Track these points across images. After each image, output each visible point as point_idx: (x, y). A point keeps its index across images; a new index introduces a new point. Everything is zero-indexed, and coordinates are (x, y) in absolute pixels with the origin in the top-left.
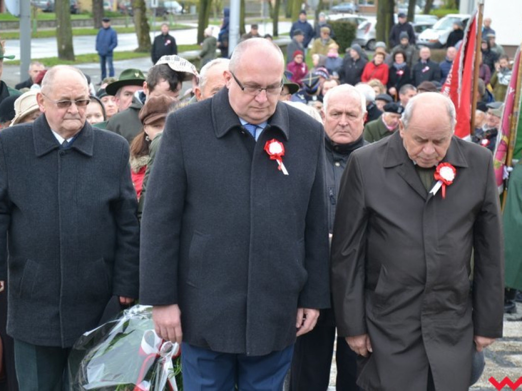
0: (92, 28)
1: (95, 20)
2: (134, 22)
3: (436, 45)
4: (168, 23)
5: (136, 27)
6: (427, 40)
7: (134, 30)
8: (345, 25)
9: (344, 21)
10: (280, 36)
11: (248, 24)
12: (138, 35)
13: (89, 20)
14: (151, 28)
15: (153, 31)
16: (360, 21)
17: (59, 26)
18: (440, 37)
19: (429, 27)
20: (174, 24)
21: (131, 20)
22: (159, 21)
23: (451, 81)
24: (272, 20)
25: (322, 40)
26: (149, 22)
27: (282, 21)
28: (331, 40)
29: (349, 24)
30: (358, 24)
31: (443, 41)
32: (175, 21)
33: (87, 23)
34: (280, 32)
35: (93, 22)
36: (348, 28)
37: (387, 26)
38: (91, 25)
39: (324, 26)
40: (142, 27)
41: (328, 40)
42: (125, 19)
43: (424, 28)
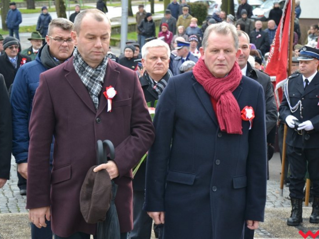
0: (26, 8)
1: (28, 3)
2: (55, 4)
3: (263, 19)
4: (78, 4)
5: (56, 8)
6: (256, 15)
7: (55, 9)
8: (200, 5)
9: (199, 3)
10: (155, 14)
11: (134, 5)
12: (57, 14)
13: (23, 3)
14: (67, 9)
15: (68, 11)
16: (210, 3)
17: (2, 7)
18: (265, 13)
19: (257, 6)
20: (82, 5)
21: (53, 3)
22: (73, 4)
23: (275, 43)
24: (150, 3)
25: (183, 16)
26: (65, 4)
27: (157, 3)
28: (190, 16)
29: (203, 5)
30: (209, 5)
31: (267, 16)
32: (83, 3)
33: (22, 5)
34: (155, 11)
35: (26, 4)
36: (202, 8)
37: (229, 6)
38: (25, 7)
39: (185, 6)
40: (60, 8)
41: (188, 16)
42: (49, 3)
43: (254, 7)
